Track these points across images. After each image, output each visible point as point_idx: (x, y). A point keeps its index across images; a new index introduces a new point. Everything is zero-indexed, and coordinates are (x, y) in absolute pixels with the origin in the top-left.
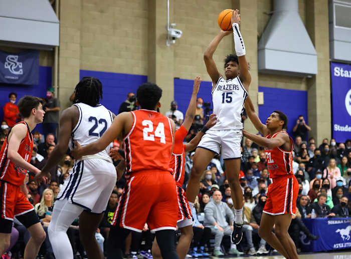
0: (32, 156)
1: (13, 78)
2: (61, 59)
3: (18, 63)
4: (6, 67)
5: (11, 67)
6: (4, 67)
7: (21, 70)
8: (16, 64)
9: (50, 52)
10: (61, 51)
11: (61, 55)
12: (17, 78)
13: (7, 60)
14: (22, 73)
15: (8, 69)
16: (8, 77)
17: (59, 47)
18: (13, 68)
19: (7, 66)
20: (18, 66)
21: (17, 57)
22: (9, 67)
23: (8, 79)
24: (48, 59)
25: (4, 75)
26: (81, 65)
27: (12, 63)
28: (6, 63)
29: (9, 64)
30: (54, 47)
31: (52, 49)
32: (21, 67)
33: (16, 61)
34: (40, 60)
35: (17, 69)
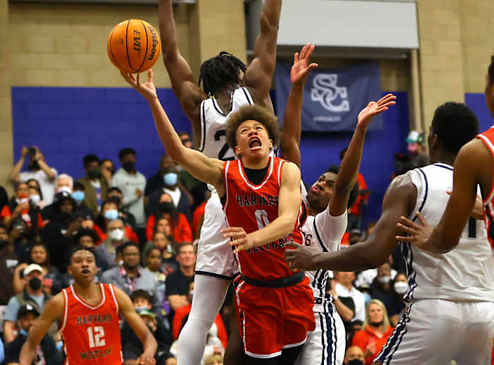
0: (384, 275)
1: (330, 119)
2: (424, 74)
3: (338, 90)
4: (314, 99)
5: (325, 97)
6: (310, 98)
7: (346, 103)
8: (334, 90)
9: (401, 61)
10: (423, 58)
11: (424, 66)
12: (338, 119)
13: (315, 84)
14: (347, 109)
15: (318, 103)
16: (321, 119)
17: (418, 51)
18: (329, 99)
19: (315, 96)
20: (339, 96)
21: (335, 76)
22: (320, 99)
23: (320, 123)
24: (399, 76)
25: (311, 116)
26: (466, 83)
27: (326, 90)
28: (314, 91)
29: (320, 92)
30: (408, 52)
31: (404, 56)
32: (344, 95)
33: (333, 84)
34: (383, 79)
35: (337, 102)
